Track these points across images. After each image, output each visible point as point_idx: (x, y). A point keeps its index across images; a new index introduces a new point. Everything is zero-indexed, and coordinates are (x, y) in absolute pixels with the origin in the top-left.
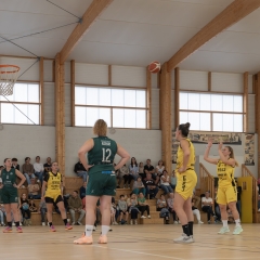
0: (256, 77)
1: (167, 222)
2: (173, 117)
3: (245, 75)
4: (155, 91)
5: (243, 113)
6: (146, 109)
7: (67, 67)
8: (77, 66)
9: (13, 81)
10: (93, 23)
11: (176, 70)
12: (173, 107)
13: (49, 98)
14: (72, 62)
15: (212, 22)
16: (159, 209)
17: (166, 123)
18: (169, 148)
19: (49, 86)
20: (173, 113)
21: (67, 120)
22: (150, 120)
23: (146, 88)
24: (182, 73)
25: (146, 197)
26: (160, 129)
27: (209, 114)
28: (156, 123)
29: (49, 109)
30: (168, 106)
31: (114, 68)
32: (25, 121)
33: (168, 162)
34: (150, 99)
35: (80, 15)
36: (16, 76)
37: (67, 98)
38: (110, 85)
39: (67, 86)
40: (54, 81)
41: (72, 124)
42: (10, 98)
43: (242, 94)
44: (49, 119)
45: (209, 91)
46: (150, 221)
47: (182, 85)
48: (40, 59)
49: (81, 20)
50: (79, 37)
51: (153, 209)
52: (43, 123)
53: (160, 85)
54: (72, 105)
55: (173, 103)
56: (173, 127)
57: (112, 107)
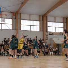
0: (66, 18)
1: (44, 55)
2: (46, 28)
3: (64, 18)
4: (42, 22)
5: (63, 28)
6: (39, 26)
7: (19, 15)
8: (22, 15)
9: (5, 18)
10: (26, 4)
11: (47, 16)
13: (14, 23)
14: (20, 14)
15: (56, 5)
16: (42, 52)
17: (44, 30)
18: (45, 36)
19: (14, 20)
20: (46, 27)
21: (19, 28)
22: (40, 29)
23: (39, 21)
24: (48, 17)
25: (39, 48)
26: (43, 31)
27: (55, 28)
28: (42, 30)
29: (14, 26)
30: (45, 25)
31: (31, 16)
32: (8, 29)
33: (45, 40)
34: (40, 24)
35: (22, 2)
36: (6, 17)
37: (19, 23)
38: (30, 20)
39: (19, 20)
40: (16, 18)
41: (20, 30)
42: (4, 23)
43: (63, 23)
44: (14, 28)
45: (55, 22)
46: (40, 55)
47: (48, 20)
48: (12, 13)
49: (23, 3)
50: (22, 7)
51: (41, 52)
53: (43, 20)
54: (20, 25)
55: (46, 25)
56: (46, 31)
57: (30, 25)
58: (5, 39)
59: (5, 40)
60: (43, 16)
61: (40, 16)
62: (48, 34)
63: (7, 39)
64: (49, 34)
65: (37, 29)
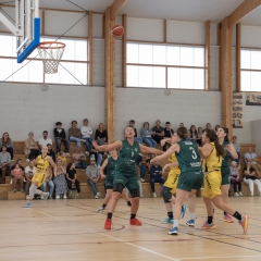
2: (233, 77)
4: (215, 48)
6: (205, 68)
7: (118, 21)
8: (130, 21)
11: (238, 26)
12: (234, 66)
13: (98, 56)
14: (124, 16)
17: (226, 84)
18: (229, 112)
19: (98, 42)
20: (234, 73)
21: (118, 80)
22: (209, 81)
23: (205, 45)
24: (244, 30)
26: (220, 90)
28: (215, 84)
29: (98, 68)
30: (229, 65)
31: (169, 23)
32: (71, 81)
34: (209, 57)
37: (118, 56)
38: (165, 42)
39: (118, 42)
40: (104, 36)
41: (123, 85)
44: (98, 79)
47: (243, 42)
48: (88, 13)
52: (91, 84)
53: (220, 41)
54: (124, 64)
55: (233, 62)
56: (233, 87)
57: (167, 66)
58: (59, 124)
59: (60, 131)
60: (220, 26)
61: (207, 24)
62: (244, 100)
63: (66, 126)
64: (248, 103)
65: (196, 80)
